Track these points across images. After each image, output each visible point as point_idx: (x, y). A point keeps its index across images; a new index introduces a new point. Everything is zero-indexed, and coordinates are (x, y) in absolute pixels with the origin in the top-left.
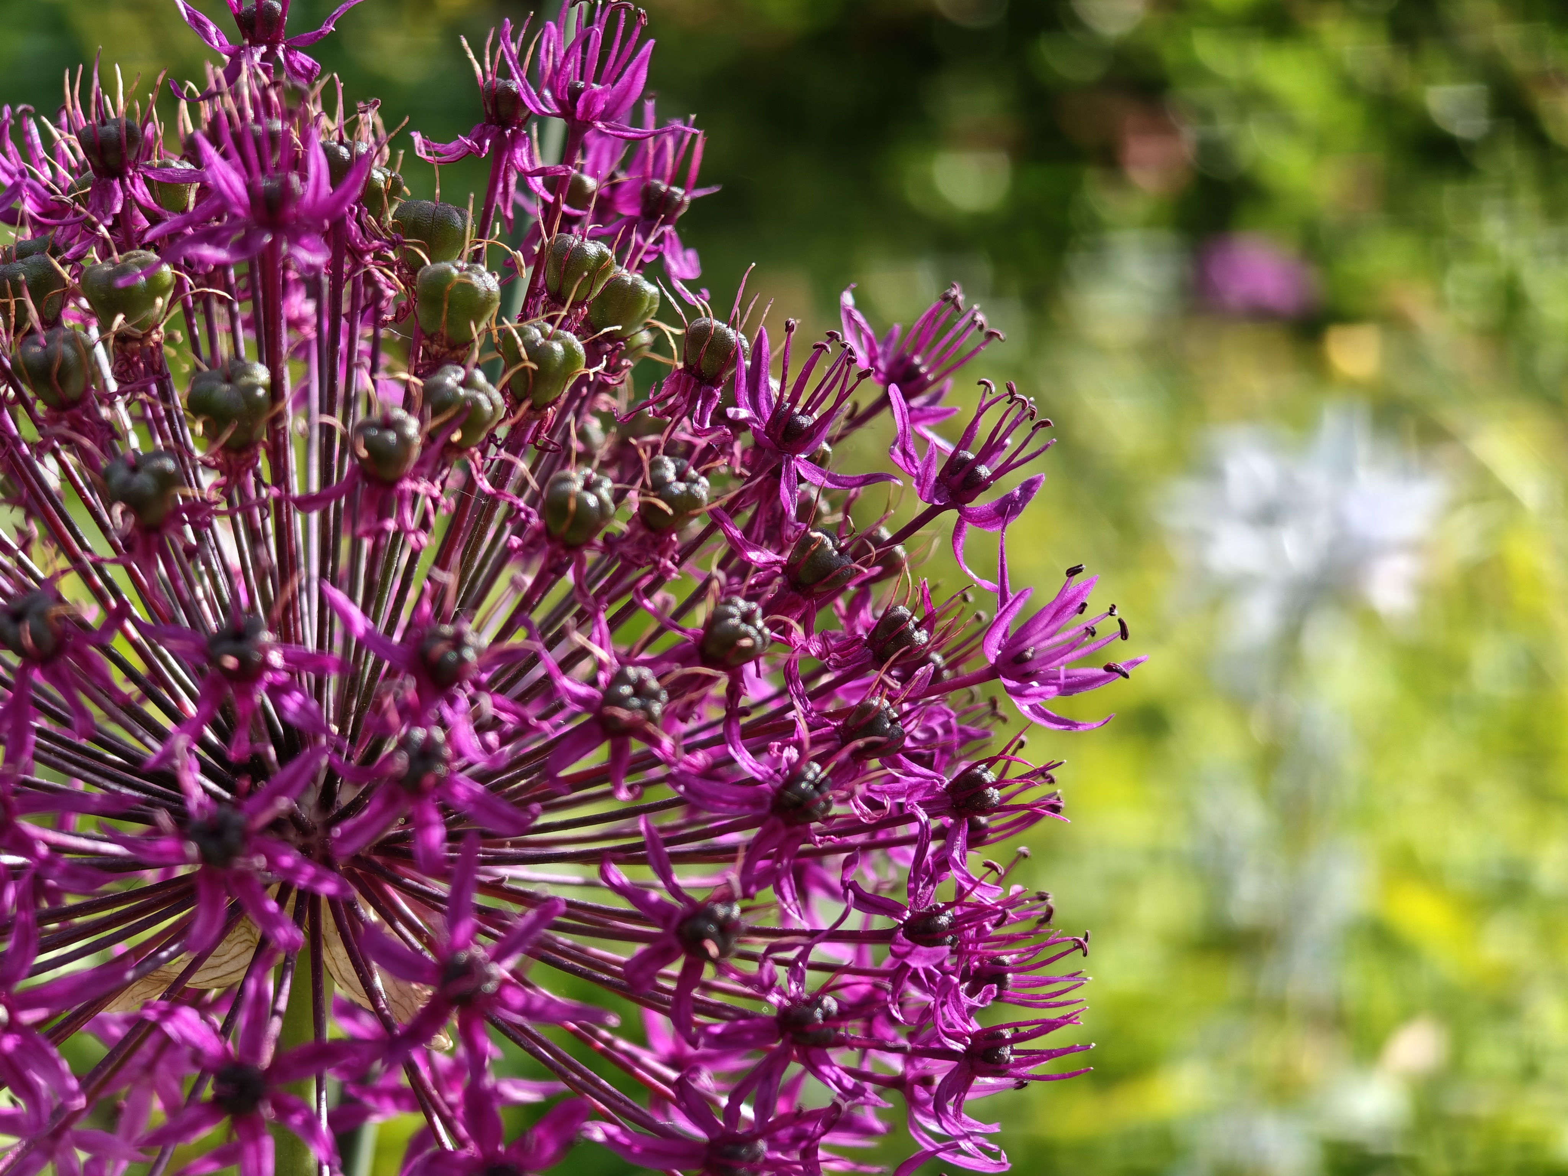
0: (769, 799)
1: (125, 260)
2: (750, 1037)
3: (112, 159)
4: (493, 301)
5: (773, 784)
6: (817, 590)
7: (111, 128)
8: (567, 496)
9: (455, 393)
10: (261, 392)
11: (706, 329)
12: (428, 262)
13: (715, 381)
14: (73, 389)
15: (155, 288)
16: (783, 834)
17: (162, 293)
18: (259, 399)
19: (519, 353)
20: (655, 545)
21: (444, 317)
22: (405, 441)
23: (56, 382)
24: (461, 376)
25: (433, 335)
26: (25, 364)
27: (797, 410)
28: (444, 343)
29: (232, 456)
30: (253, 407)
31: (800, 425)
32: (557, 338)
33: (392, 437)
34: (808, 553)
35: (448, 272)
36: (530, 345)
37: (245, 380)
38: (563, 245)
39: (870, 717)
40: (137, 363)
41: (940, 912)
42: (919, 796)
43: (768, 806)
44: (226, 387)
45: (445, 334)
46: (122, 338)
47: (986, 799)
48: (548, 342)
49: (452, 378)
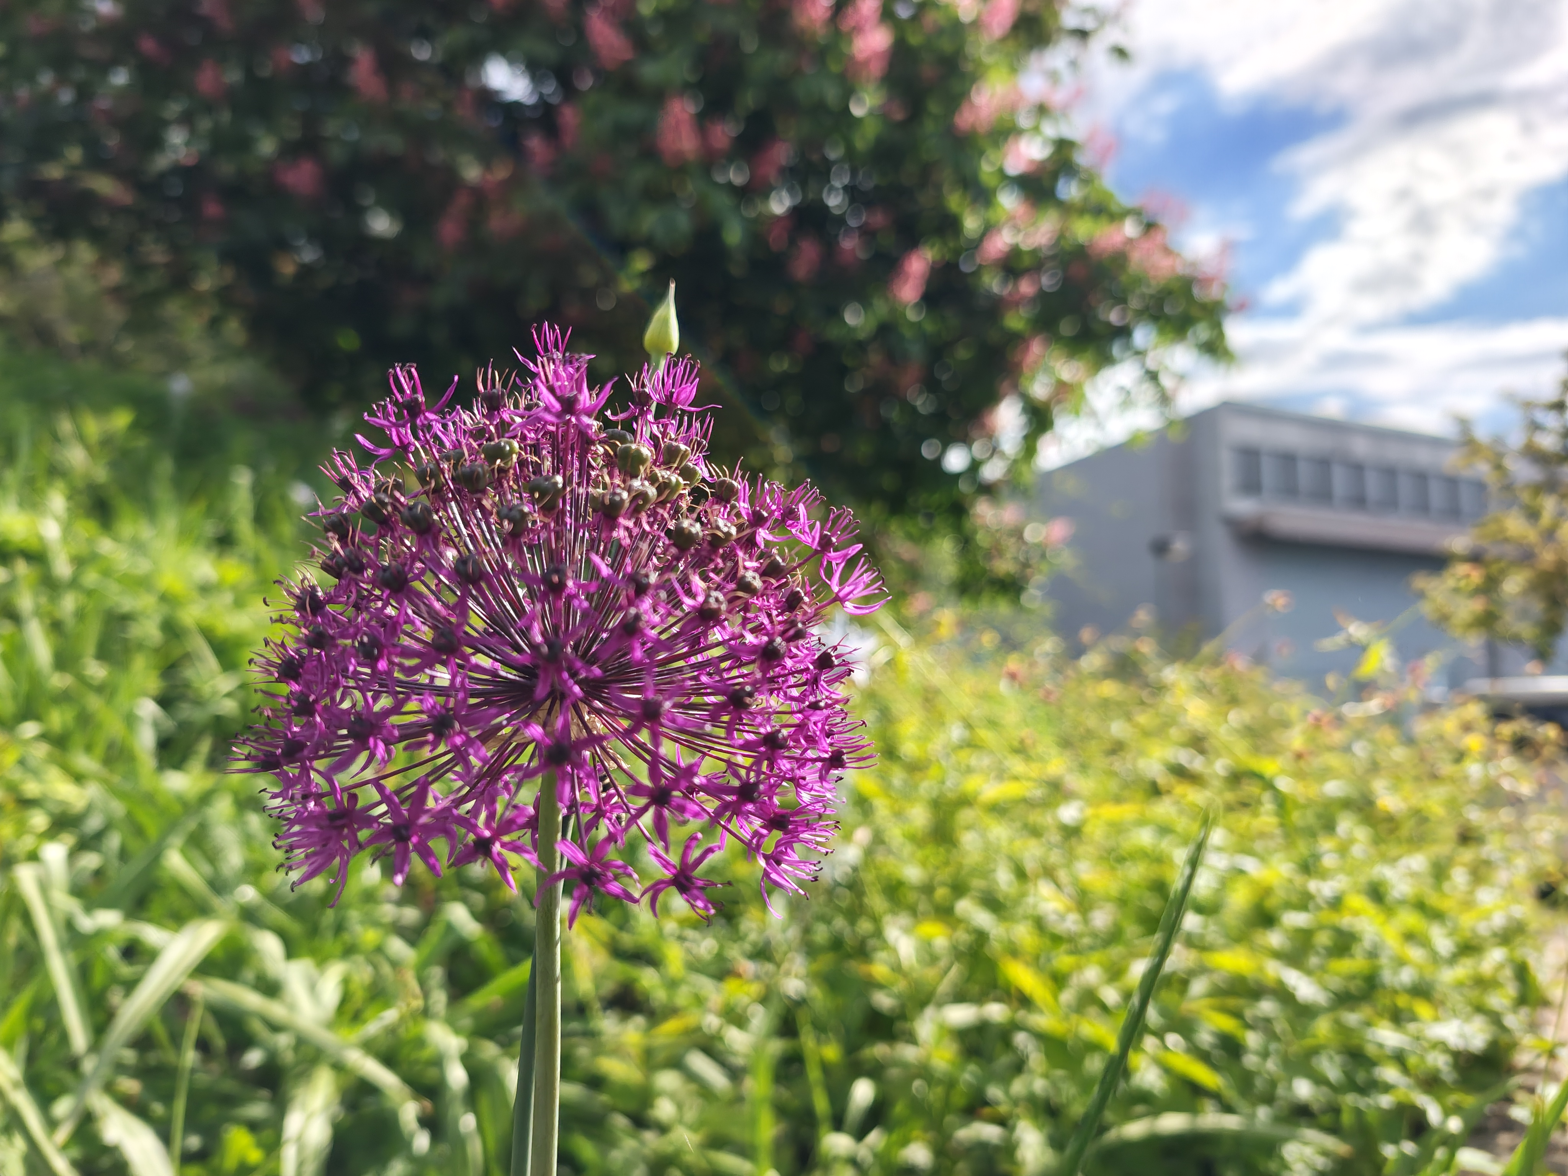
1: (500, 441)
3: (495, 404)
4: (649, 460)
7: (495, 391)
8: (684, 529)
9: (638, 488)
10: (560, 485)
11: (724, 481)
12: (620, 445)
14: (480, 486)
15: (512, 451)
17: (515, 453)
19: (659, 479)
21: (629, 464)
22: (622, 501)
23: (474, 482)
24: (639, 482)
27: (762, 510)
28: (629, 475)
29: (546, 512)
30: (557, 491)
31: (763, 515)
32: (672, 476)
35: (630, 447)
36: (663, 476)
38: (671, 445)
42: (811, 659)
43: (760, 653)
44: (547, 483)
45: (629, 471)
46: (499, 470)
47: (833, 663)
48: (669, 476)
49: (635, 482)
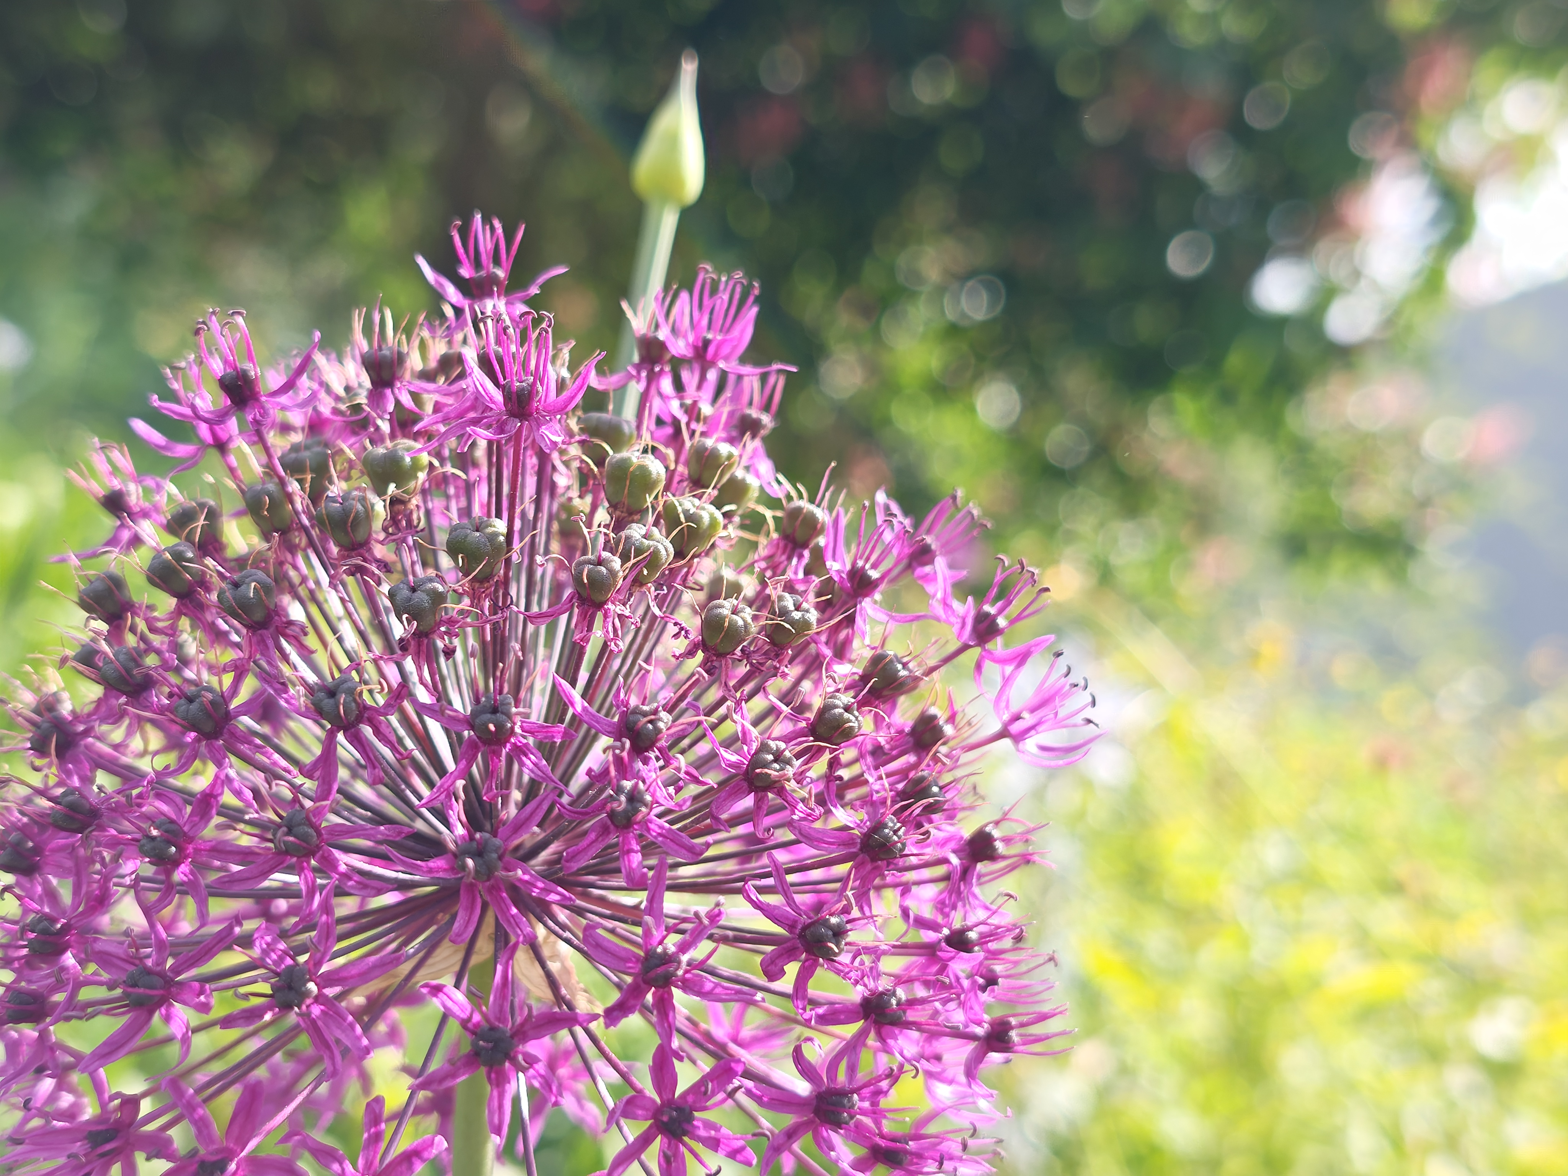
0: (859, 841)
1: (396, 445)
2: (842, 1017)
3: (386, 375)
4: (661, 481)
5: (861, 830)
6: (885, 693)
7: (386, 352)
8: (722, 618)
9: (642, 543)
10: (502, 538)
11: (799, 510)
12: (611, 452)
13: (805, 546)
14: (360, 536)
15: (416, 467)
16: (869, 867)
17: (421, 470)
18: (501, 544)
19: (679, 518)
20: (777, 655)
21: (626, 491)
23: (349, 529)
24: (643, 532)
25: (617, 504)
26: (328, 516)
27: (867, 566)
28: (625, 510)
29: (477, 585)
30: (496, 550)
31: (870, 577)
32: (704, 509)
33: (603, 569)
34: (880, 666)
35: (629, 458)
36: (686, 512)
37: (490, 530)
38: (703, 445)
39: (923, 785)
40: (400, 521)
41: (970, 929)
42: (952, 845)
43: (859, 846)
44: (478, 534)
45: (626, 503)
46: (395, 502)
47: (994, 849)
48: (698, 511)
49: (636, 531)
